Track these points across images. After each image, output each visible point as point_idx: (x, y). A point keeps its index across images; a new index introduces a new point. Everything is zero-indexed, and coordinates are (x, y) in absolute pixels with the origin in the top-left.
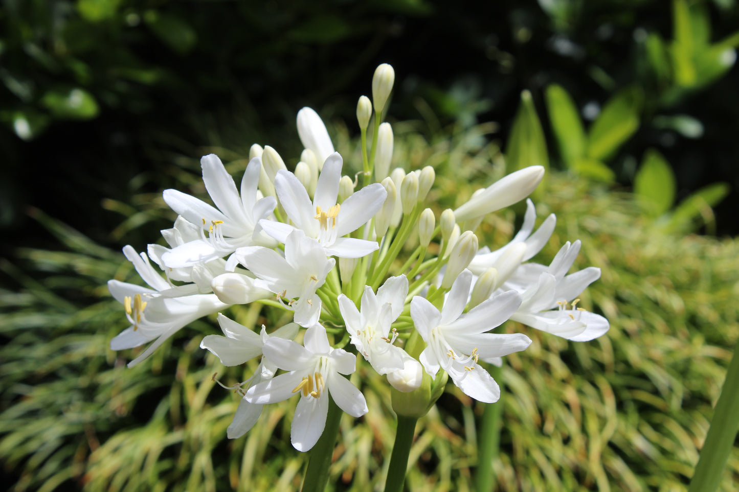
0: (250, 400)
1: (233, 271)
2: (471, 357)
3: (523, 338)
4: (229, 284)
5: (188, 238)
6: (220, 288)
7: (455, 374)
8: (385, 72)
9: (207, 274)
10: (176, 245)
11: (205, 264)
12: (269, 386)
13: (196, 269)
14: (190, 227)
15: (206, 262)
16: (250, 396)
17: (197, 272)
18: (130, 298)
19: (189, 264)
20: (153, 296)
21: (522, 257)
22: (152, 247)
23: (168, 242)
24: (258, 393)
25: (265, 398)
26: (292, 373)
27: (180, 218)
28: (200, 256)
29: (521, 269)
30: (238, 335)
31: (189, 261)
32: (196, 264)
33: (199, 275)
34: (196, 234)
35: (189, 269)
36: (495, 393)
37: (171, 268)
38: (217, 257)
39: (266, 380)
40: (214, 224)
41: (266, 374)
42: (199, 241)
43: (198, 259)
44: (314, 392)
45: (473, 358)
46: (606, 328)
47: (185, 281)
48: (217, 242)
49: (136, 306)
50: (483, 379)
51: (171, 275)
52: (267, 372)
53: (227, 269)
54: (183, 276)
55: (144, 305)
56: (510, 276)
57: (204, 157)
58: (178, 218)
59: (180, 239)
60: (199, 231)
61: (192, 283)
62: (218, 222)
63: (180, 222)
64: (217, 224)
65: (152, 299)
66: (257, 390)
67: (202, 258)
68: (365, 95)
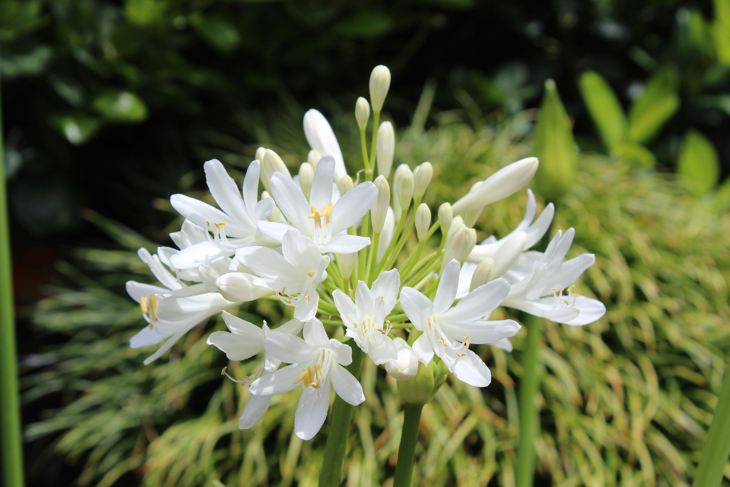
0: (254, 392)
1: (236, 270)
2: (464, 343)
3: (512, 324)
4: (232, 283)
5: (195, 241)
6: (223, 287)
7: (449, 360)
8: (382, 74)
9: (213, 273)
10: (185, 247)
11: (211, 264)
12: (273, 378)
13: (201, 269)
14: (196, 229)
15: (212, 262)
16: (254, 388)
17: (203, 273)
18: (146, 298)
19: (196, 265)
20: (164, 297)
21: (523, 246)
22: (162, 249)
23: (177, 244)
24: (262, 385)
25: (268, 390)
26: (295, 365)
27: (187, 221)
28: (207, 257)
29: (523, 258)
30: (241, 331)
31: (196, 261)
32: (202, 265)
33: (205, 276)
34: (203, 236)
35: (196, 269)
36: (486, 377)
37: (180, 270)
38: (222, 257)
39: (270, 373)
40: (217, 226)
41: (269, 366)
42: (205, 243)
43: (205, 259)
44: (314, 383)
45: (465, 345)
46: (602, 311)
47: (195, 281)
48: (222, 243)
49: (151, 305)
50: (476, 364)
51: (180, 275)
52: (270, 365)
53: (231, 269)
54: (194, 276)
55: (157, 304)
56: (513, 264)
57: (207, 163)
58: (184, 222)
59: (187, 241)
60: (204, 233)
61: (201, 283)
62: (221, 224)
63: (187, 225)
64: (220, 226)
65: (163, 299)
66: (260, 382)
67: (209, 258)
68: (362, 97)
